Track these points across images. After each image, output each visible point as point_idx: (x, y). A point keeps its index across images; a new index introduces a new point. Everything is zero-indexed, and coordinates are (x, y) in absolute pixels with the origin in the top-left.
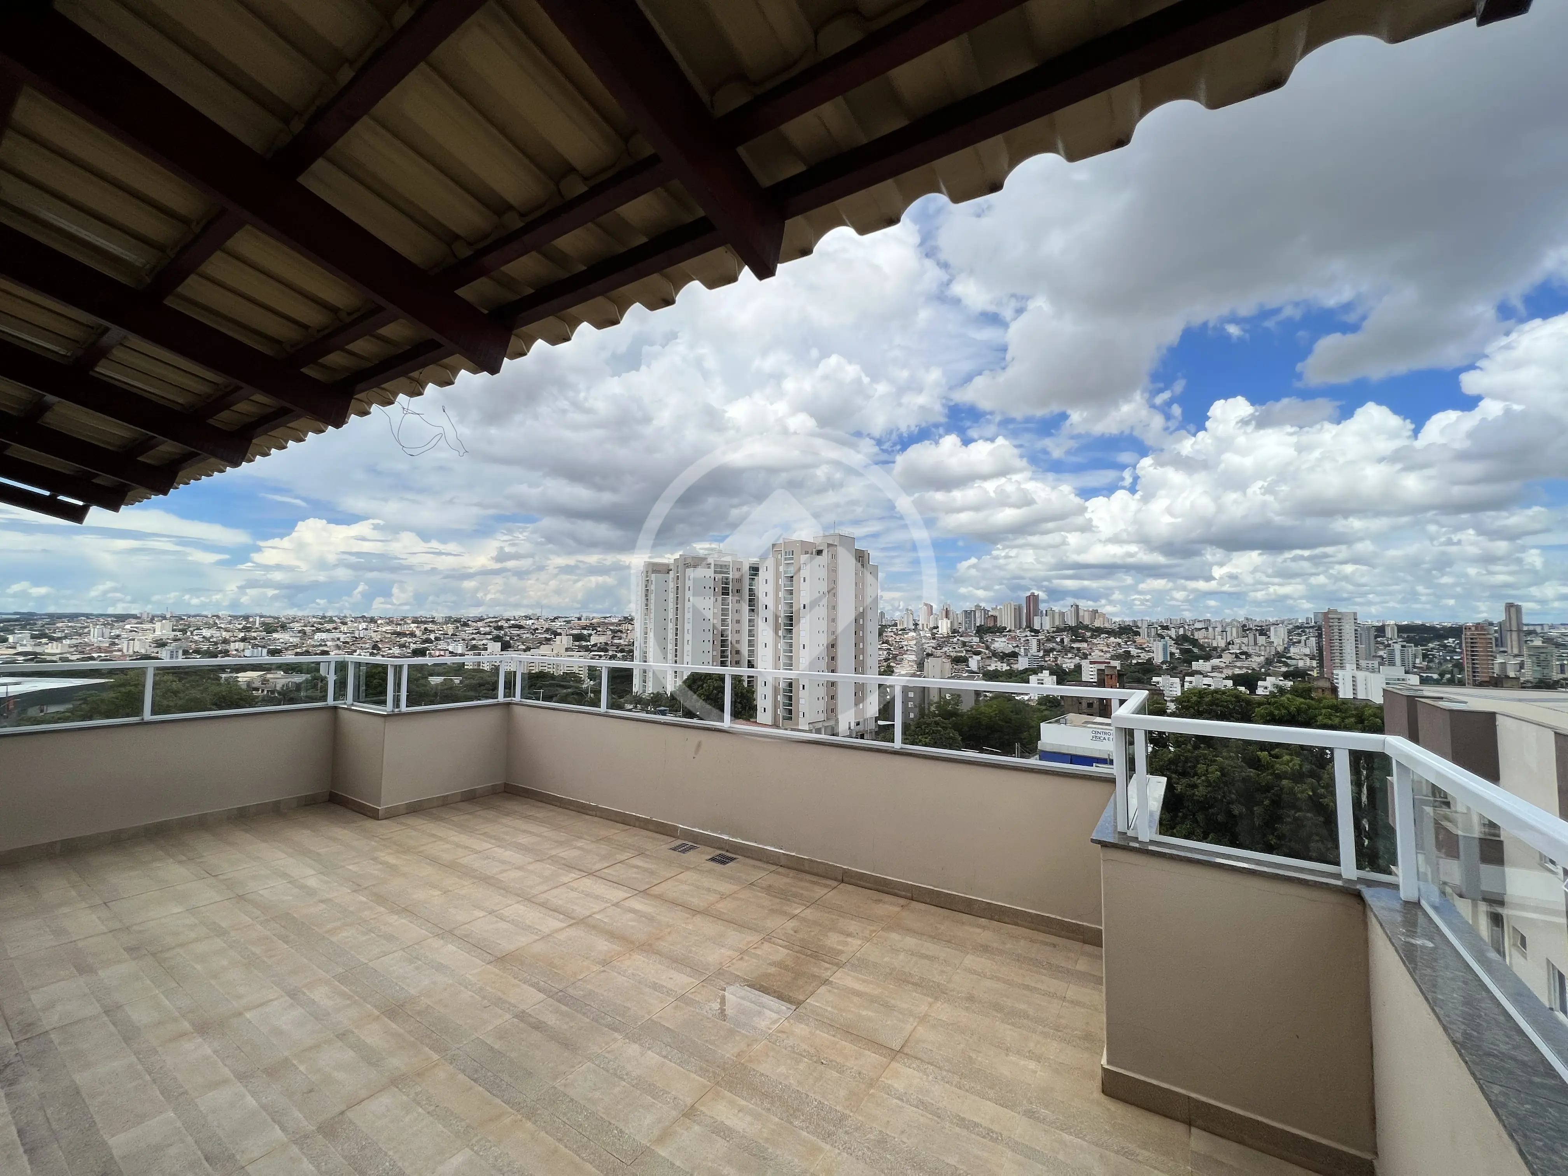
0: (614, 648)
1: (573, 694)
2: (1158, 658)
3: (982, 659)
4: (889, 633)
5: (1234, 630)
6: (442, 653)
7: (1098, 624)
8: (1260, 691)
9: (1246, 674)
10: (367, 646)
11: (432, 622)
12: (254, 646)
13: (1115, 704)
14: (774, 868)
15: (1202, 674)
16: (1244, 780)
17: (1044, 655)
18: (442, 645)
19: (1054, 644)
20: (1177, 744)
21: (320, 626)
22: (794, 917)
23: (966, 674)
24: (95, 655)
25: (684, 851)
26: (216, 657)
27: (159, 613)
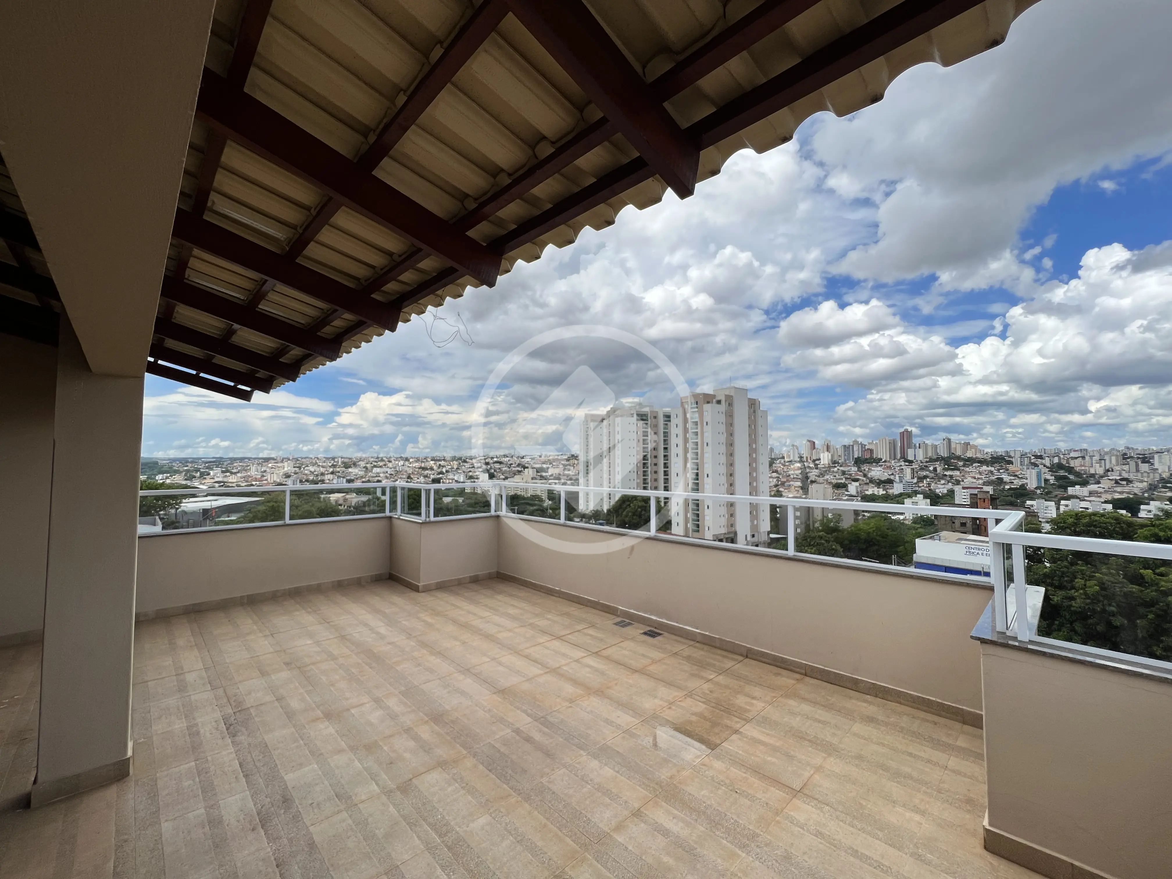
0: (565, 477)
1: (537, 510)
2: (1032, 484)
3: (860, 485)
4: (778, 465)
5: (1114, 459)
6: (451, 481)
7: (969, 454)
8: (1142, 514)
9: (1128, 498)
10: (404, 476)
11: (444, 460)
12: (339, 477)
13: (991, 523)
14: (692, 643)
15: (1079, 498)
16: (1126, 595)
17: (918, 482)
18: (451, 476)
19: (928, 473)
20: (1053, 561)
21: (375, 464)
22: (709, 681)
23: (847, 497)
24: (254, 483)
25: (623, 626)
26: (318, 484)
27: (286, 456)
